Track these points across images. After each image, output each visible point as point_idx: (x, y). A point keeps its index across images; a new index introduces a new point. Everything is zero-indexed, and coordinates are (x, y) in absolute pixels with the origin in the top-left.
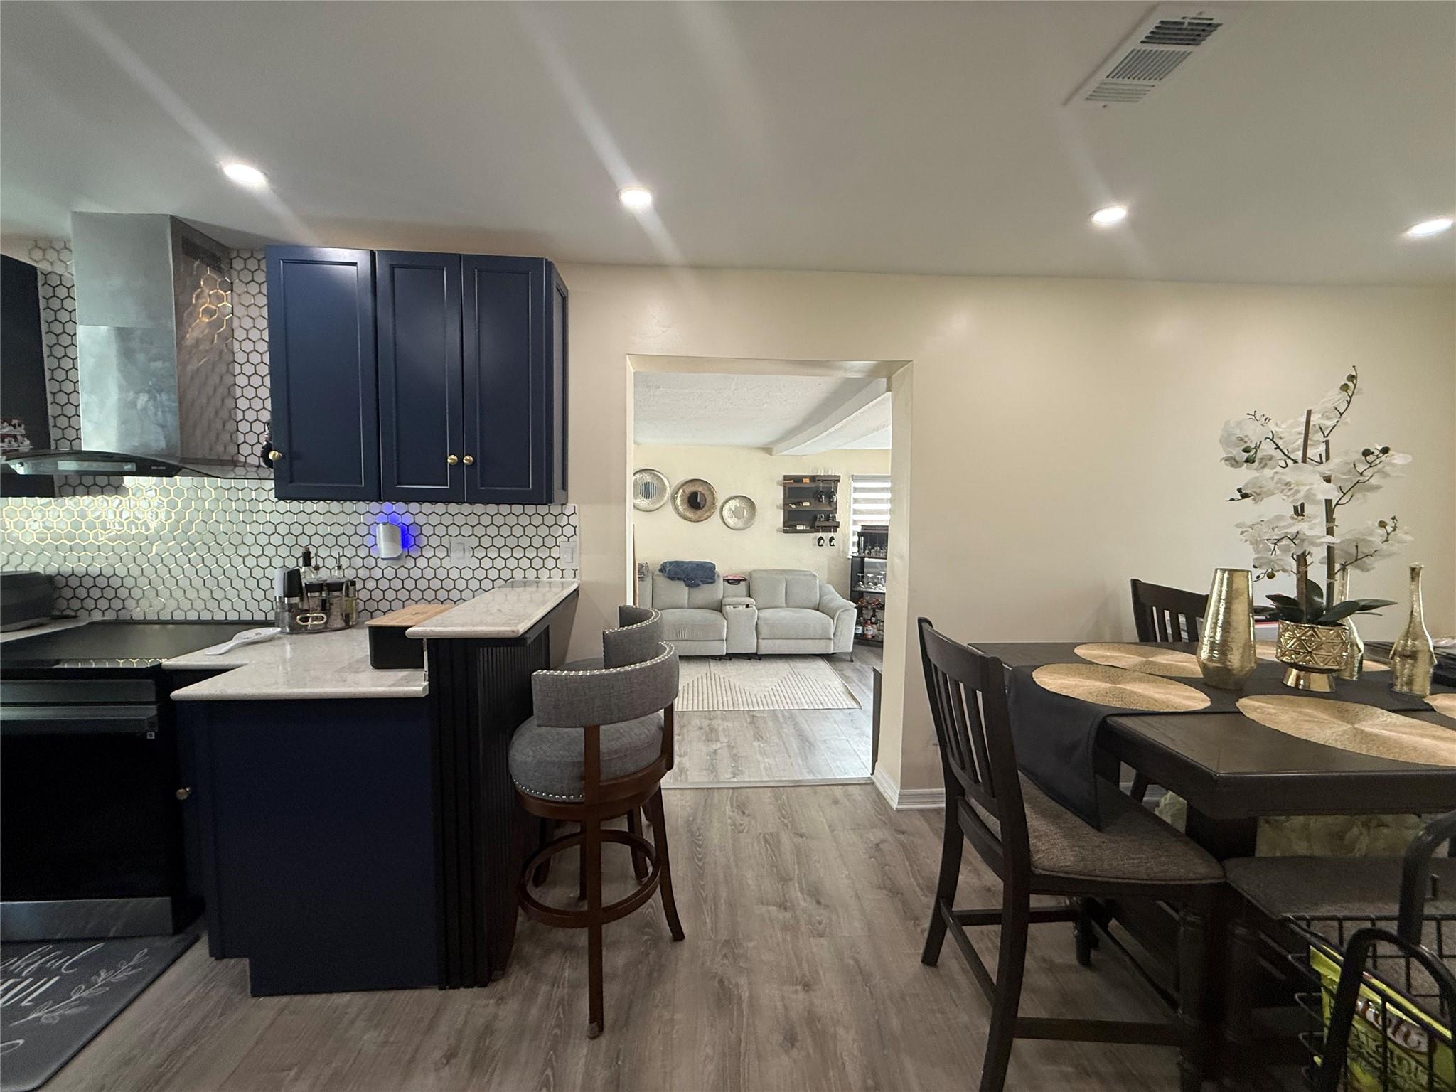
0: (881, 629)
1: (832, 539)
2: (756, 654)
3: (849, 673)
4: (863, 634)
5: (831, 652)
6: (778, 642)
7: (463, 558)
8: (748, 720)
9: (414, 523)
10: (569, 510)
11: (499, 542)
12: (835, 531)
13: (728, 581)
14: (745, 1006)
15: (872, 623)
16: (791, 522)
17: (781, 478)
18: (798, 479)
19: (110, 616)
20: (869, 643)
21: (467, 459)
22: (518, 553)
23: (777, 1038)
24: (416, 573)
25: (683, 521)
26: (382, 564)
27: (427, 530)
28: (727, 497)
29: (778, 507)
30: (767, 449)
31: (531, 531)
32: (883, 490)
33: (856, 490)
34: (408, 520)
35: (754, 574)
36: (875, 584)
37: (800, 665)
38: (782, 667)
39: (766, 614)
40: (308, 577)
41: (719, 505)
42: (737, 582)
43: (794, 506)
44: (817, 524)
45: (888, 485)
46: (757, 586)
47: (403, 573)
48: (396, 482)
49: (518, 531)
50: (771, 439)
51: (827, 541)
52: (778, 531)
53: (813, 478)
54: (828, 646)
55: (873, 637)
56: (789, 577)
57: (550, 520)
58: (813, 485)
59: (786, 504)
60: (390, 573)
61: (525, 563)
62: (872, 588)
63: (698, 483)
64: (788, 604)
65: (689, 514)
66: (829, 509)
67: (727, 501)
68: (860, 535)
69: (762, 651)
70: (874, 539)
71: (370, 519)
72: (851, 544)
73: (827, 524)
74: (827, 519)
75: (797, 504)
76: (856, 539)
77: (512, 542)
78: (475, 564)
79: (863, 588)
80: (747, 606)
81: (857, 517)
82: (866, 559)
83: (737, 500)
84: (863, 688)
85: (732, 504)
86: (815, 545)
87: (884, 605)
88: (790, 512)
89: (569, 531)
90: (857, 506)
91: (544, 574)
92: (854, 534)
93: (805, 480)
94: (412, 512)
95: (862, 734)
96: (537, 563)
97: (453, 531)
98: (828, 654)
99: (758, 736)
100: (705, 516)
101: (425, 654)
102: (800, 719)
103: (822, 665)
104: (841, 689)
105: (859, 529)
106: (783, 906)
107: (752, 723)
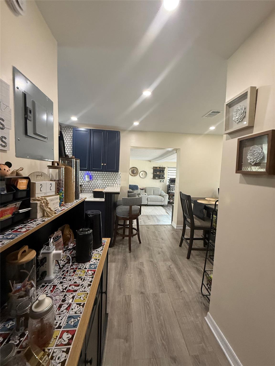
0: (173, 200)
1: (163, 181)
2: (147, 205)
3: (166, 209)
4: (170, 201)
5: (163, 205)
6: (152, 202)
7: (100, 181)
8: (147, 216)
9: (92, 175)
10: (119, 173)
11: (107, 179)
12: (164, 179)
13: (141, 189)
14: (152, 250)
15: (172, 199)
16: (155, 176)
17: (153, 167)
18: (156, 168)
20: (171, 203)
21: (105, 164)
22: (110, 181)
23: (157, 253)
24: (92, 184)
25: (131, 176)
26: (86, 182)
27: (94, 176)
28: (140, 171)
29: (152, 174)
30: (150, 161)
31: (112, 177)
32: (174, 170)
33: (169, 170)
34: (91, 174)
35: (146, 188)
36: (172, 191)
37: (156, 207)
38: (153, 207)
39: (149, 196)
41: (139, 173)
42: (143, 189)
43: (155, 173)
44: (160, 177)
45: (176, 169)
46: (147, 190)
47: (89, 184)
48: (93, 168)
49: (110, 177)
50: (151, 159)
51: (162, 181)
52: (152, 179)
53: (159, 168)
54: (162, 203)
55: (172, 202)
56: (154, 189)
57: (116, 175)
58: (160, 169)
59: (153, 173)
60: (87, 184)
61: (111, 183)
62: (172, 192)
63: (135, 168)
64: (154, 195)
65: (132, 175)
66: (163, 174)
67: (141, 172)
68: (169, 180)
69: (149, 204)
70: (173, 181)
71: (84, 174)
72: (167, 182)
73: (162, 177)
74: (162, 176)
75: (156, 173)
76: (168, 181)
77: (109, 179)
78: (102, 182)
79: (170, 191)
80: (145, 194)
81: (169, 176)
82: (171, 185)
83: (143, 172)
84: (170, 212)
85: (142, 173)
86: (160, 182)
87: (174, 195)
88: (154, 175)
89: (119, 177)
90: (169, 174)
91: (114, 185)
92: (168, 180)
93: (158, 168)
94: (92, 173)
95: (169, 219)
96: (113, 183)
97: (99, 176)
98: (162, 205)
99: (149, 219)
100: (136, 175)
101: (105, 195)
102: (157, 216)
103: (161, 207)
104: (165, 212)
105: (169, 179)
106: (157, 240)
107: (147, 217)
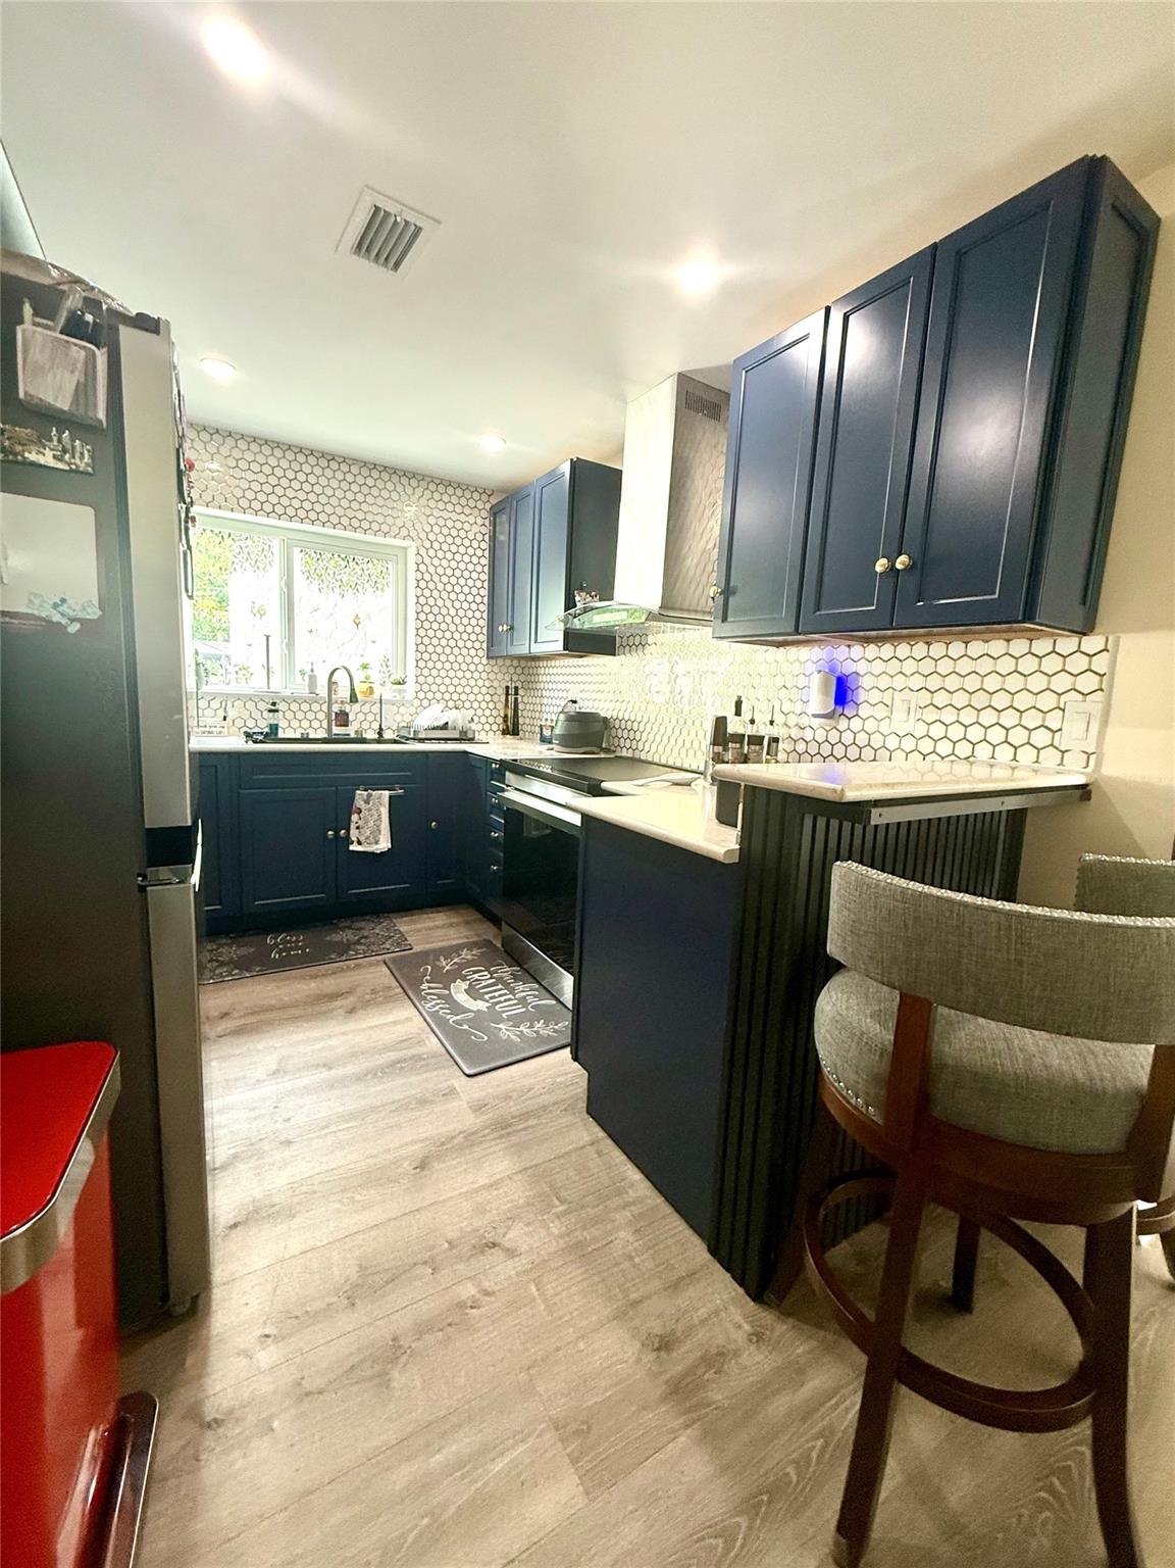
7: (907, 721)
9: (854, 672)
10: (1093, 647)
11: (960, 700)
19: (630, 755)
21: (902, 562)
22: (986, 719)
24: (848, 738)
27: (868, 682)
31: (1014, 682)
34: (847, 668)
40: (734, 726)
47: (834, 736)
48: (815, 607)
49: (993, 683)
57: (1052, 665)
60: (819, 735)
61: (996, 734)
71: (808, 668)
77: (980, 700)
78: (921, 730)
89: (1085, 683)
94: (854, 659)
96: (1016, 735)
97: (900, 682)
101: (741, 806)
